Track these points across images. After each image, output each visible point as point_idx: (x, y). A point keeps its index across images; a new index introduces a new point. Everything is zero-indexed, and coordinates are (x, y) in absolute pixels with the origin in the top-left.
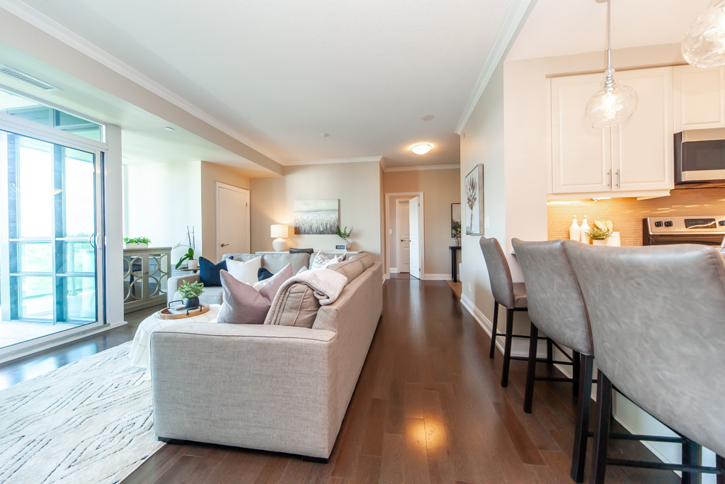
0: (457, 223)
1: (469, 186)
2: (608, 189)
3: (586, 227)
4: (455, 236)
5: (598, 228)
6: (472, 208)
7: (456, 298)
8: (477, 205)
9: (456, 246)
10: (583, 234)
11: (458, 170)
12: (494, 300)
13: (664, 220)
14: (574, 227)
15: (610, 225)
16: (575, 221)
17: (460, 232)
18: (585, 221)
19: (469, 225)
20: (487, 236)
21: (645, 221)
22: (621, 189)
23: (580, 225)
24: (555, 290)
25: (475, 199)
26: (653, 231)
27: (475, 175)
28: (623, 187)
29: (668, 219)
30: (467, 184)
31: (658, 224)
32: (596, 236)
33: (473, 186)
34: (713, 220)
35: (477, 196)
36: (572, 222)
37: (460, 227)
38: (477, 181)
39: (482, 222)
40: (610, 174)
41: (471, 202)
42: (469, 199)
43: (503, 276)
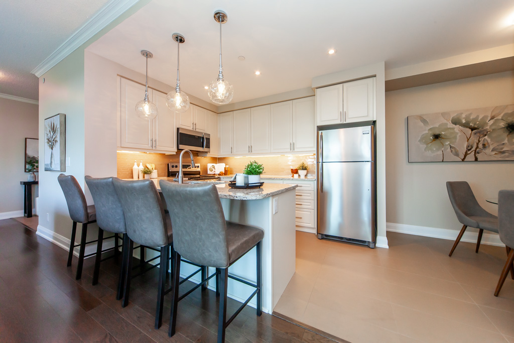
0: (34, 158)
1: (49, 129)
2: (151, 148)
3: (142, 167)
4: (30, 171)
5: (147, 168)
6: (52, 148)
7: (29, 232)
8: (57, 147)
9: (32, 180)
10: (140, 171)
11: (36, 107)
12: (73, 221)
13: (175, 165)
14: (135, 167)
15: (154, 166)
16: (136, 164)
17: (37, 167)
18: (141, 164)
19: (49, 163)
20: (67, 173)
21: (168, 164)
22: (157, 149)
23: (138, 166)
24: (110, 204)
25: (56, 141)
26: (171, 170)
27: (57, 121)
28: (158, 148)
29: (176, 164)
30: (47, 126)
31: (173, 167)
32: (147, 172)
33: (53, 130)
34: (190, 165)
35: (58, 139)
36: (134, 164)
37: (37, 162)
38: (58, 126)
39: (63, 162)
40: (152, 140)
41: (51, 143)
42: (48, 140)
43: (79, 202)
